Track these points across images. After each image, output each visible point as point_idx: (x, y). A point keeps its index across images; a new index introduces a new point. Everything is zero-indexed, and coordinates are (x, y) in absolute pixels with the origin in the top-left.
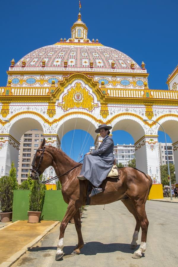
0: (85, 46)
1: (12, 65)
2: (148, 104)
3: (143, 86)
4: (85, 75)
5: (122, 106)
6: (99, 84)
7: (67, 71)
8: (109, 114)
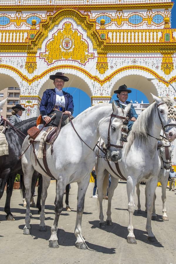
2: (167, 51)
3: (163, 24)
4: (77, 11)
5: (127, 56)
6: (96, 24)
7: (53, 5)
8: (109, 67)
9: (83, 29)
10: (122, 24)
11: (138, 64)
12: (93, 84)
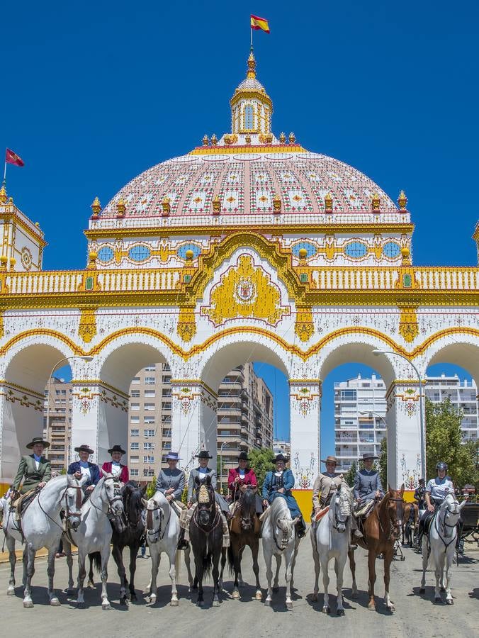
0: (263, 155)
1: (96, 215)
2: (407, 304)
3: (400, 258)
4: (259, 236)
5: (345, 311)
6: (292, 257)
7: (220, 226)
8: (316, 330)
9: (270, 265)
10: (335, 256)
11: (362, 325)
12: (291, 358)
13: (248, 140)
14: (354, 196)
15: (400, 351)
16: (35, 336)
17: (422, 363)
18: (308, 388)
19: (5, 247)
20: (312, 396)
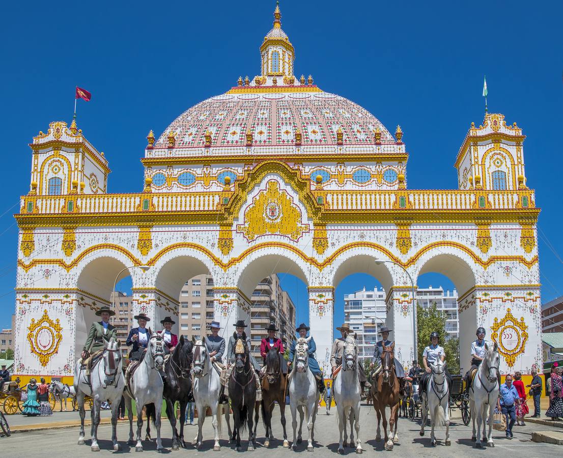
0: (287, 94)
1: (150, 145)
2: (402, 222)
3: (396, 183)
4: (284, 164)
5: (353, 228)
6: (310, 182)
7: (252, 156)
8: (329, 244)
9: (293, 189)
10: (345, 182)
11: (367, 240)
12: (309, 269)
13: (275, 82)
14: (360, 130)
15: (397, 261)
16: (101, 250)
17: (414, 271)
18: (324, 294)
19: (76, 172)
20: (327, 300)
